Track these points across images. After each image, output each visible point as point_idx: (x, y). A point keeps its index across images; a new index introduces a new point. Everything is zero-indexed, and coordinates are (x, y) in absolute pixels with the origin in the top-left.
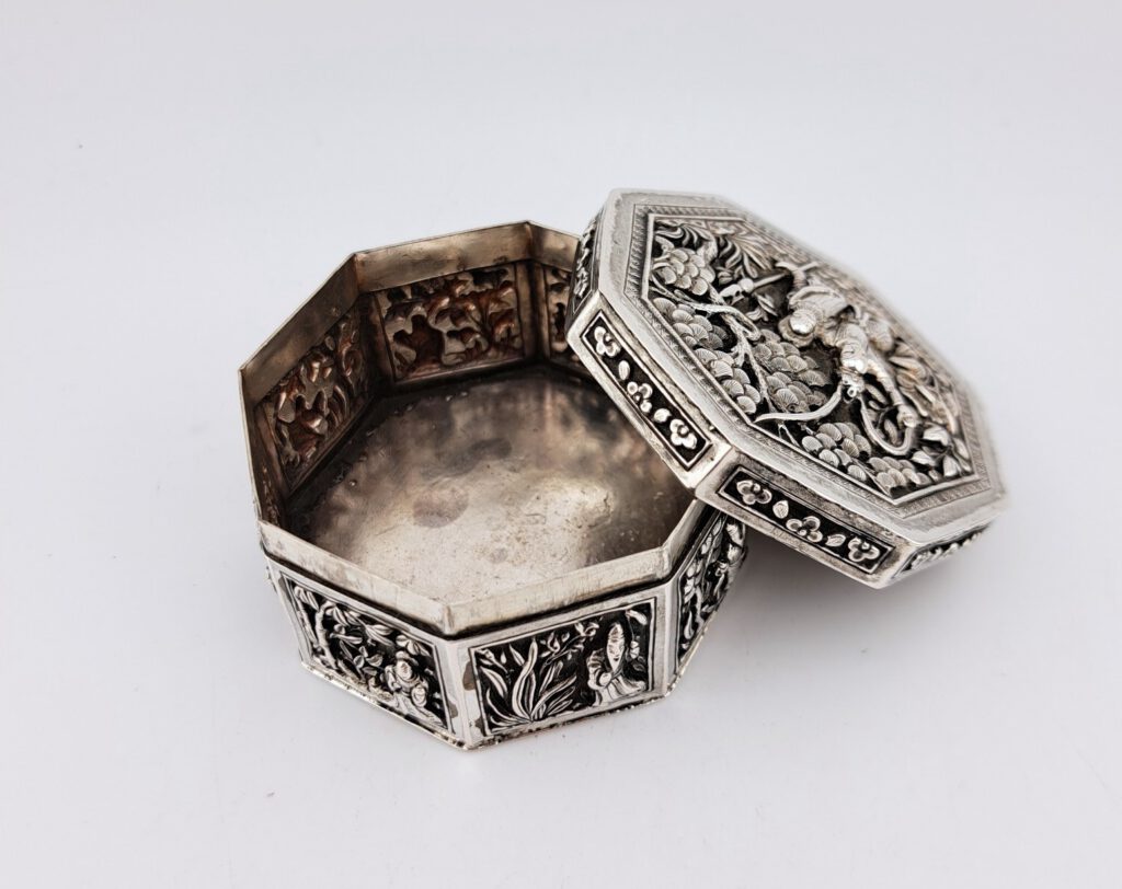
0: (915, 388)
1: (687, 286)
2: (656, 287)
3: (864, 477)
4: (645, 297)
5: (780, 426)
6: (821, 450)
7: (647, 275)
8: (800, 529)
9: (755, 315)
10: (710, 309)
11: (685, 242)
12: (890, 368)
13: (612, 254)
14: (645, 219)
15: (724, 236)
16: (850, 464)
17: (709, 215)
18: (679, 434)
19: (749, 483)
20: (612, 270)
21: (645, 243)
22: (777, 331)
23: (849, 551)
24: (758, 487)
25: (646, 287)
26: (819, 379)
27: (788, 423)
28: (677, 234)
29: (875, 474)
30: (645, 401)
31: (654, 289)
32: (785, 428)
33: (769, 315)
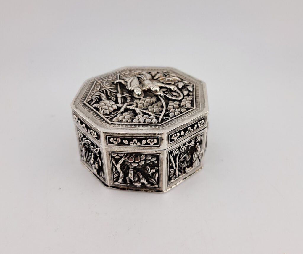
0: (166, 80)
1: (112, 110)
2: (109, 117)
3: (186, 110)
4: (110, 122)
5: (164, 118)
6: (174, 114)
7: (104, 117)
8: (188, 133)
9: (129, 100)
10: (122, 109)
11: (98, 100)
12: (157, 81)
13: (92, 121)
14: (85, 104)
15: (100, 89)
16: (181, 110)
17: (91, 88)
18: (152, 142)
19: (173, 136)
20: (98, 125)
21: (93, 110)
22: (136, 99)
23: (199, 126)
24: (175, 135)
25: (107, 120)
26: (154, 99)
27: (164, 116)
28: (94, 101)
29: (186, 107)
30: (137, 143)
31: (109, 118)
32: (165, 117)
33: (130, 97)
